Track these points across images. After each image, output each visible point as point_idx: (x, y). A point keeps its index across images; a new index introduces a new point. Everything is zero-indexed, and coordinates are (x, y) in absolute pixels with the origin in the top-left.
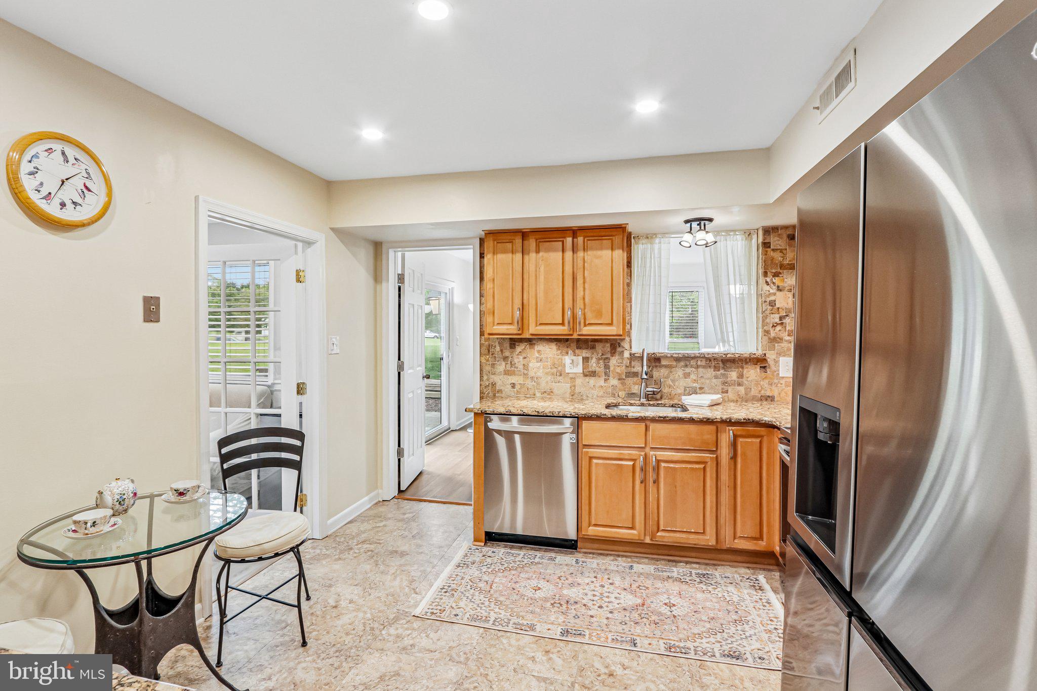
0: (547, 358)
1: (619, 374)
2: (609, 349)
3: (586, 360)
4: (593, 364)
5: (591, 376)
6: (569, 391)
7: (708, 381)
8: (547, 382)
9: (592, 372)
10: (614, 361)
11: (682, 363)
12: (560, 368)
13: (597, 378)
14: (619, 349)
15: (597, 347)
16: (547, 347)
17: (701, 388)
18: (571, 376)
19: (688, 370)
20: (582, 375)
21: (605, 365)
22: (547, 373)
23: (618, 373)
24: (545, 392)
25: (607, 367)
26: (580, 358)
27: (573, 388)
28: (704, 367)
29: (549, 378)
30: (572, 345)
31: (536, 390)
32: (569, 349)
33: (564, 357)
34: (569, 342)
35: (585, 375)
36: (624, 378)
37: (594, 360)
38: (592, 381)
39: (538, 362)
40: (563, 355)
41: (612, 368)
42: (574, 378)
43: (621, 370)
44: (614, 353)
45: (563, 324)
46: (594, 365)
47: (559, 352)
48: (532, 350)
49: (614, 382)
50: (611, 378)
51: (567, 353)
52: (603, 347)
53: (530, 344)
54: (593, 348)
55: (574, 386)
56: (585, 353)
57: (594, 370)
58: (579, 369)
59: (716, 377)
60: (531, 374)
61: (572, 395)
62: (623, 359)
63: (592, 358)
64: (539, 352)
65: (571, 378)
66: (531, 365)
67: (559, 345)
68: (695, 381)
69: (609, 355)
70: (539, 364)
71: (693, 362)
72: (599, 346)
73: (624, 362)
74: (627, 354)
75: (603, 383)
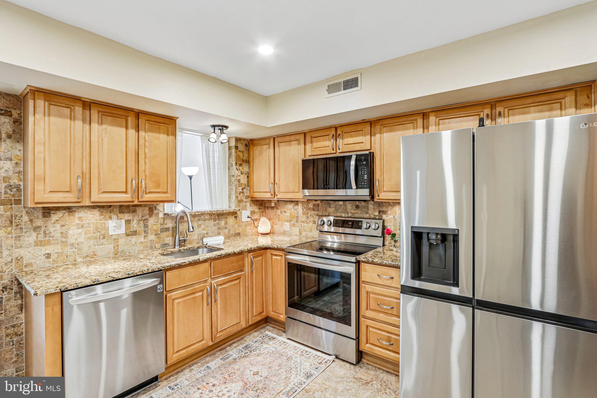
0: (89, 224)
1: (156, 231)
2: (147, 212)
3: (128, 222)
4: (134, 225)
5: (132, 235)
6: (113, 250)
7: (210, 229)
8: (90, 246)
9: (134, 231)
10: (151, 221)
11: (197, 219)
12: (103, 232)
13: (138, 235)
14: (155, 212)
15: (137, 211)
16: (89, 213)
17: (207, 233)
18: (114, 237)
19: (200, 222)
20: (125, 235)
21: (144, 225)
22: (89, 238)
23: (154, 230)
24: (88, 256)
25: (146, 226)
26: (123, 221)
27: (116, 248)
28: (209, 220)
29: (92, 242)
30: (115, 210)
31: (77, 256)
32: (112, 214)
33: (106, 222)
34: (111, 208)
35: (127, 235)
36: (160, 233)
37: (135, 221)
38: (134, 239)
39: (79, 229)
40: (106, 220)
41: (150, 227)
42: (118, 239)
43: (158, 227)
44: (152, 215)
45: (126, 192)
46: (136, 226)
47: (102, 217)
48: (72, 217)
49: (152, 237)
50: (149, 234)
51: (111, 218)
52: (143, 211)
53: (69, 212)
54: (134, 211)
55: (118, 246)
56: (127, 217)
57: (135, 230)
58: (123, 231)
59: (215, 225)
60: (71, 240)
61: (116, 254)
62: (158, 219)
63: (133, 220)
64: (80, 218)
65: (115, 239)
66: (70, 232)
67: (102, 211)
68: (204, 229)
69: (147, 217)
70: (80, 230)
71: (202, 217)
72: (139, 210)
73: (159, 221)
74: (161, 215)
75: (142, 239)
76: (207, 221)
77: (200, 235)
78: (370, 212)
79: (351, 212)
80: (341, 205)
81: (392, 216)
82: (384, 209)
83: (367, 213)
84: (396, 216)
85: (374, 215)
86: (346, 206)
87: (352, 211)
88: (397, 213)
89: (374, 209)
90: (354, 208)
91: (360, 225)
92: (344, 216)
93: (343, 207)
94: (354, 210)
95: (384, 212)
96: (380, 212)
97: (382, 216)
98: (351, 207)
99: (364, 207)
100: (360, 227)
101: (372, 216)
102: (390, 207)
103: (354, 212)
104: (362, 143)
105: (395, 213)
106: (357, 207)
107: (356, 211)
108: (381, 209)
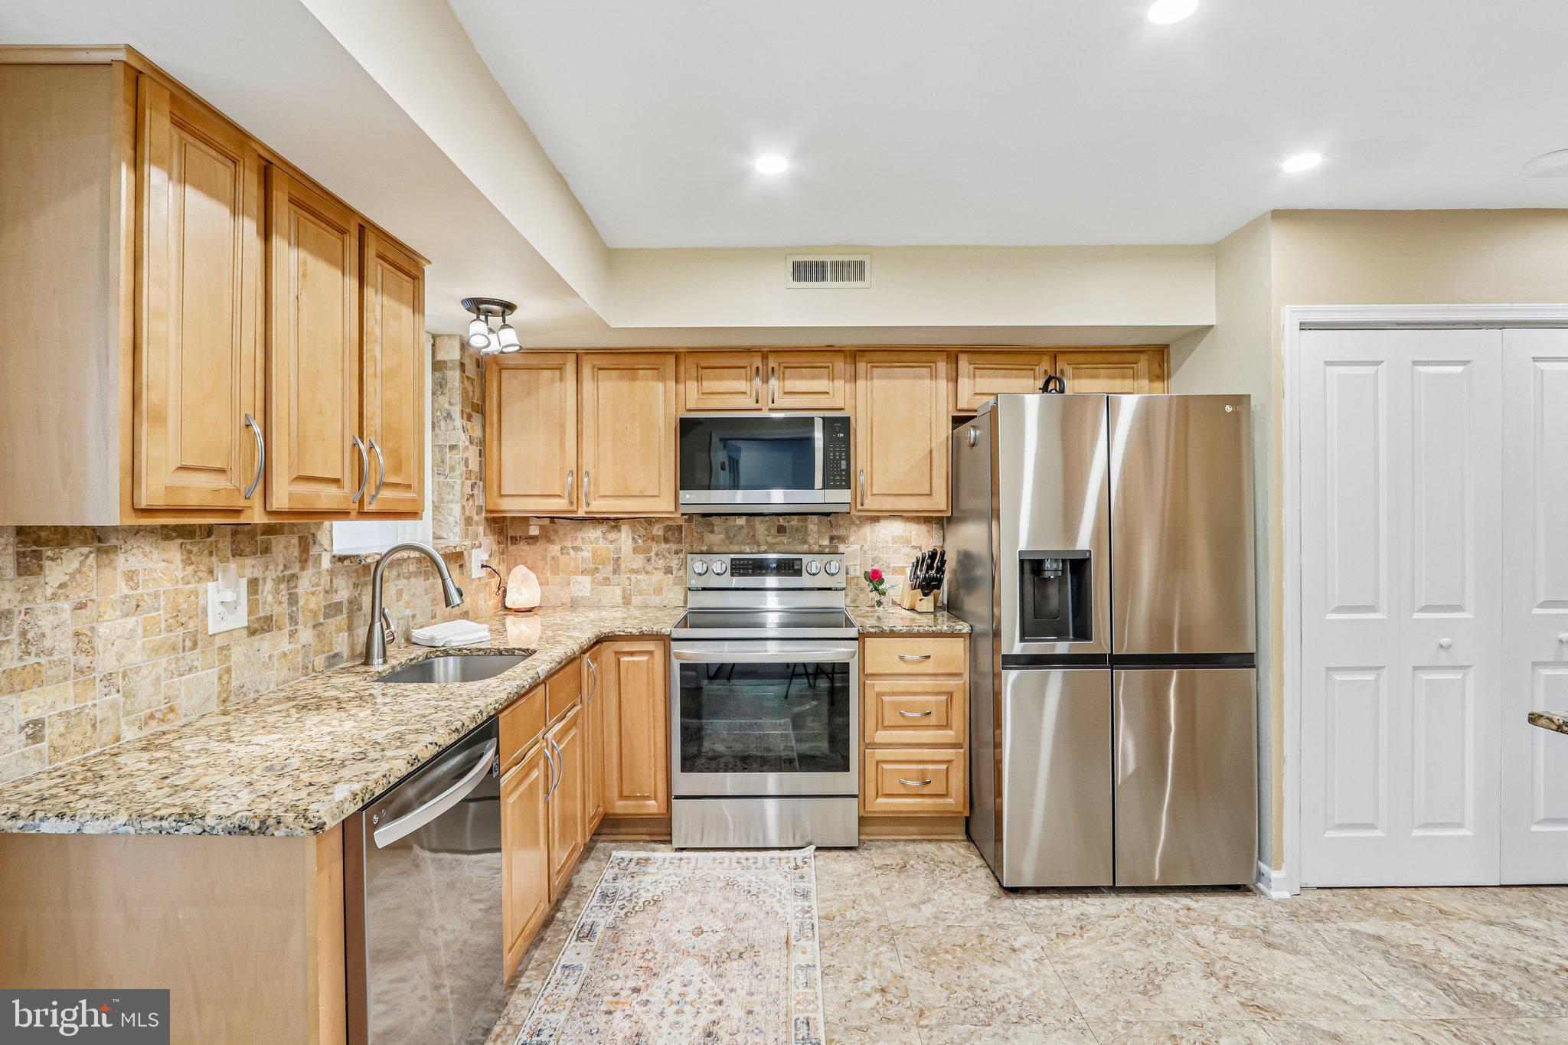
0: (156, 596)
1: (315, 614)
2: (296, 554)
3: (253, 584)
4: (267, 597)
5: (263, 631)
6: (217, 688)
7: (419, 602)
8: (158, 678)
9: (266, 618)
10: (305, 582)
11: (393, 572)
12: (191, 625)
13: (275, 632)
14: (313, 551)
15: (274, 549)
16: (155, 556)
18: (219, 641)
19: (399, 584)
20: (245, 633)
21: (290, 594)
22: (155, 651)
23: (311, 611)
24: (152, 716)
25: (293, 600)
26: (242, 585)
27: (225, 677)
28: (416, 576)
29: (164, 662)
30: (221, 545)
31: (123, 720)
32: (214, 559)
33: (201, 587)
34: (212, 538)
35: (252, 632)
36: (322, 621)
37: (270, 584)
38: (266, 644)
39: (127, 615)
40: (200, 580)
41: (301, 602)
42: (227, 647)
43: (316, 602)
44: (306, 561)
46: (270, 598)
47: (190, 569)
48: (107, 572)
49: (306, 635)
50: (300, 627)
51: (211, 572)
52: (286, 548)
53: (99, 550)
54: (267, 550)
55: (228, 671)
56: (251, 566)
57: (269, 614)
58: (241, 617)
59: (426, 592)
60: (106, 662)
61: (224, 701)
62: (319, 573)
63: (264, 579)
64: (130, 576)
65: (221, 648)
66: (103, 629)
67: (189, 547)
69: (296, 569)
70: (131, 621)
72: (278, 543)
73: (322, 582)
74: (326, 563)
75: (286, 646)
76: (413, 580)
77: (400, 621)
78: (811, 540)
79: (767, 542)
80: (742, 527)
81: (859, 547)
82: (842, 532)
83: (805, 542)
84: (865, 546)
85: (820, 546)
86: (753, 528)
87: (769, 539)
88: (868, 539)
89: (819, 532)
90: (774, 531)
91: (796, 567)
92: (748, 550)
93: (745, 530)
94: (775, 537)
95: (842, 539)
96: (832, 539)
97: (837, 547)
98: (766, 530)
99: (797, 530)
100: (798, 573)
101: (816, 548)
102: (854, 528)
103: (774, 541)
104: (827, 393)
105: (864, 539)
106: (781, 530)
107: (777, 540)
108: (835, 533)
